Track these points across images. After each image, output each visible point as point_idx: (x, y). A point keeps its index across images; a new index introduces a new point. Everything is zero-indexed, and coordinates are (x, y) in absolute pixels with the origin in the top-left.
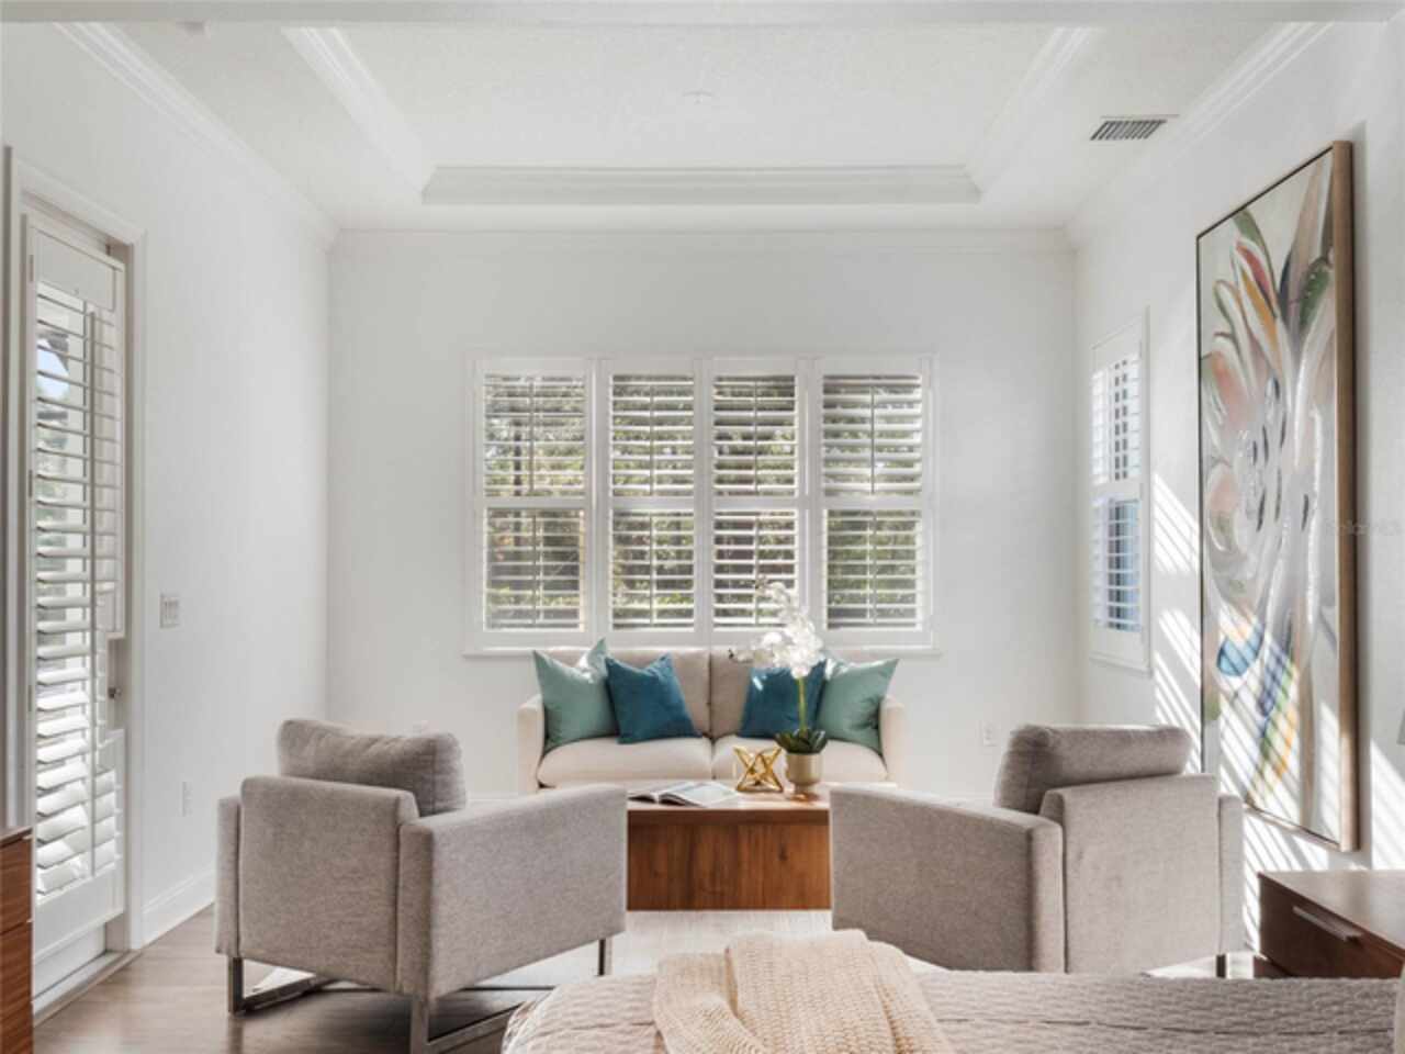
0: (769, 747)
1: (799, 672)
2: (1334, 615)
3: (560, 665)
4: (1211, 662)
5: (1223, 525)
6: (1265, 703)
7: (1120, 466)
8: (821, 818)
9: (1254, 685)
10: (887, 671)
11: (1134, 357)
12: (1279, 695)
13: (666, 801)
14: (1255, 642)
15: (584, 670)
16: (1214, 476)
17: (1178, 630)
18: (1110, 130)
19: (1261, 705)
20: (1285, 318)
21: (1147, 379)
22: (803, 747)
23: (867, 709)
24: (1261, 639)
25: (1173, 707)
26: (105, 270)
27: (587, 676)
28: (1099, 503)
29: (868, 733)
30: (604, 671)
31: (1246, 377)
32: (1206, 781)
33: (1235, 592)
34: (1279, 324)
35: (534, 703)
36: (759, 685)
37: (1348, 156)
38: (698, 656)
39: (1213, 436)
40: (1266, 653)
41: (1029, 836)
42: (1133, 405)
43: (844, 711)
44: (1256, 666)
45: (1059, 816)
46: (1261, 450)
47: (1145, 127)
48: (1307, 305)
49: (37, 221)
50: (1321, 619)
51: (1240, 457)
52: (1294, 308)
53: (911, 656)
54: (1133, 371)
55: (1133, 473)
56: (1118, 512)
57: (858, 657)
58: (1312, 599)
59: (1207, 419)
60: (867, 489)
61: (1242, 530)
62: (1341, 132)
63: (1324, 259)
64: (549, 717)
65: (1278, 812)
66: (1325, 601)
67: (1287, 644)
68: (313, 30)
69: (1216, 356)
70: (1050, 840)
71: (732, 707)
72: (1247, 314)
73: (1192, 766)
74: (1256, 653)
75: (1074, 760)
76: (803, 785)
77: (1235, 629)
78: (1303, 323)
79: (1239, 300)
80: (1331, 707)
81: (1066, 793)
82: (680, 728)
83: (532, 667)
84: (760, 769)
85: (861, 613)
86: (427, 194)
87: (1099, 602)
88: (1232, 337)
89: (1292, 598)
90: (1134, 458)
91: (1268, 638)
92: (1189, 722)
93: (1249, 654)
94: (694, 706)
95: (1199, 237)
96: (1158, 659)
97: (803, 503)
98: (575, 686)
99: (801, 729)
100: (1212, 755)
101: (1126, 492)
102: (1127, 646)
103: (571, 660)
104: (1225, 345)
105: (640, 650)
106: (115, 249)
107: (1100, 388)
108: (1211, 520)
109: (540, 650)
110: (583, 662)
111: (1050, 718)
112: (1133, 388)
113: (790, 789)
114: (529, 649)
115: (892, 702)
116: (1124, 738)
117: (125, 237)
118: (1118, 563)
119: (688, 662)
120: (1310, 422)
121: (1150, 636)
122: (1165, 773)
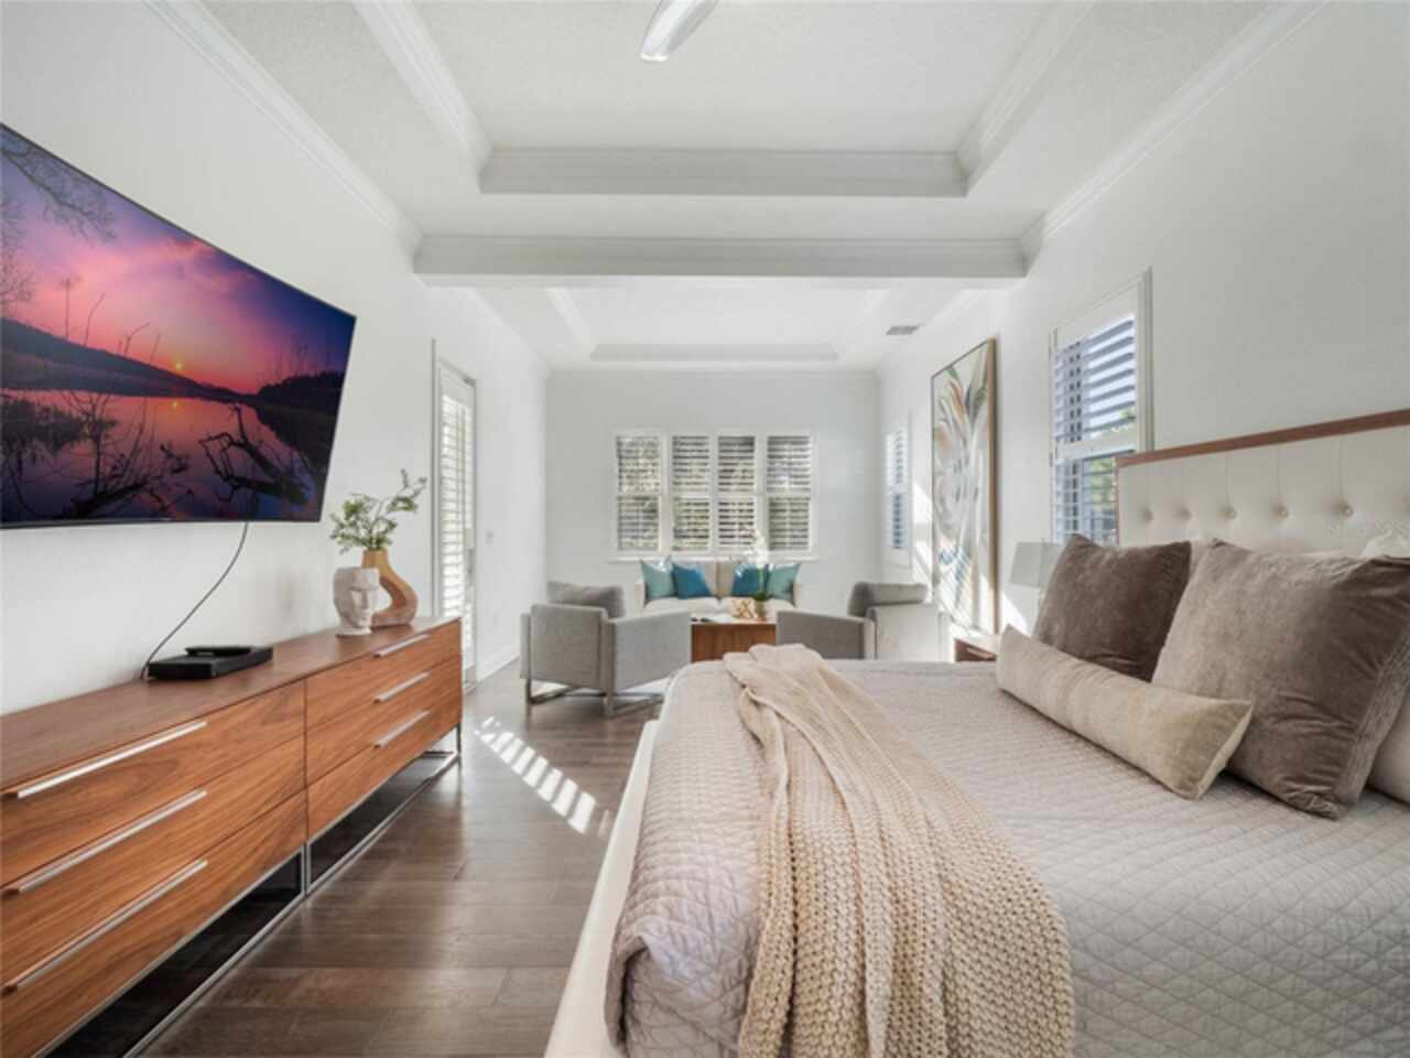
0: (747, 600)
1: (760, 566)
2: (987, 536)
3: (653, 565)
4: (937, 559)
5: (942, 501)
6: (959, 576)
7: (899, 477)
8: (772, 628)
9: (954, 569)
10: (797, 567)
11: (904, 429)
12: (964, 573)
13: (703, 620)
14: (954, 550)
15: (662, 567)
16: (938, 481)
17: (923, 549)
18: (894, 331)
19: (957, 578)
20: (968, 413)
21: (910, 438)
22: (762, 598)
23: (788, 584)
24: (957, 551)
25: (919, 576)
26: (465, 390)
27: (664, 570)
28: (889, 494)
29: (788, 596)
30: (671, 568)
31: (952, 437)
32: (934, 605)
33: (947, 529)
34: (966, 416)
35: (641, 582)
36: (739, 574)
37: (994, 345)
38: (712, 563)
39: (938, 462)
40: (959, 556)
41: (861, 626)
42: (905, 465)
43: (777, 586)
44: (955, 562)
45: (873, 618)
46: (958, 468)
47: (909, 330)
48: (977, 407)
49: (445, 371)
50: (982, 540)
51: (950, 470)
52: (972, 410)
53: (806, 562)
54: (904, 435)
55: (905, 480)
56: (898, 497)
57: (783, 562)
58: (978, 530)
59: (936, 456)
60: (786, 488)
61: (950, 502)
62: (990, 336)
63: (983, 388)
64: (647, 589)
65: (963, 621)
66: (983, 531)
67: (969, 553)
68: (564, 291)
69: (940, 429)
70: (870, 627)
71: (728, 583)
72: (953, 411)
73: (929, 599)
74: (955, 555)
75: (880, 597)
76: (762, 614)
77: (946, 545)
78: (975, 415)
79: (949, 405)
80: (985, 574)
81: (877, 609)
82: (705, 593)
83: (639, 566)
84: (743, 608)
85: (784, 543)
86: (594, 356)
87: (889, 540)
88: (946, 420)
89: (970, 530)
90: (905, 473)
91: (961, 550)
92: (927, 581)
93: (952, 556)
94: (711, 585)
95: (934, 377)
96: (915, 561)
97: (758, 495)
98: (659, 574)
99: (761, 591)
100: (937, 600)
101: (901, 489)
102: (900, 556)
103: (657, 563)
104: (943, 424)
105: (687, 559)
106: (469, 381)
107: (890, 442)
108: (938, 499)
109: (645, 559)
110: (661, 564)
111: (870, 580)
112: (904, 442)
113: (756, 616)
114: (637, 559)
115: (798, 580)
116: (900, 587)
117: (473, 375)
118: (897, 520)
119: (707, 565)
120: (977, 460)
121: (911, 552)
122: (916, 602)
